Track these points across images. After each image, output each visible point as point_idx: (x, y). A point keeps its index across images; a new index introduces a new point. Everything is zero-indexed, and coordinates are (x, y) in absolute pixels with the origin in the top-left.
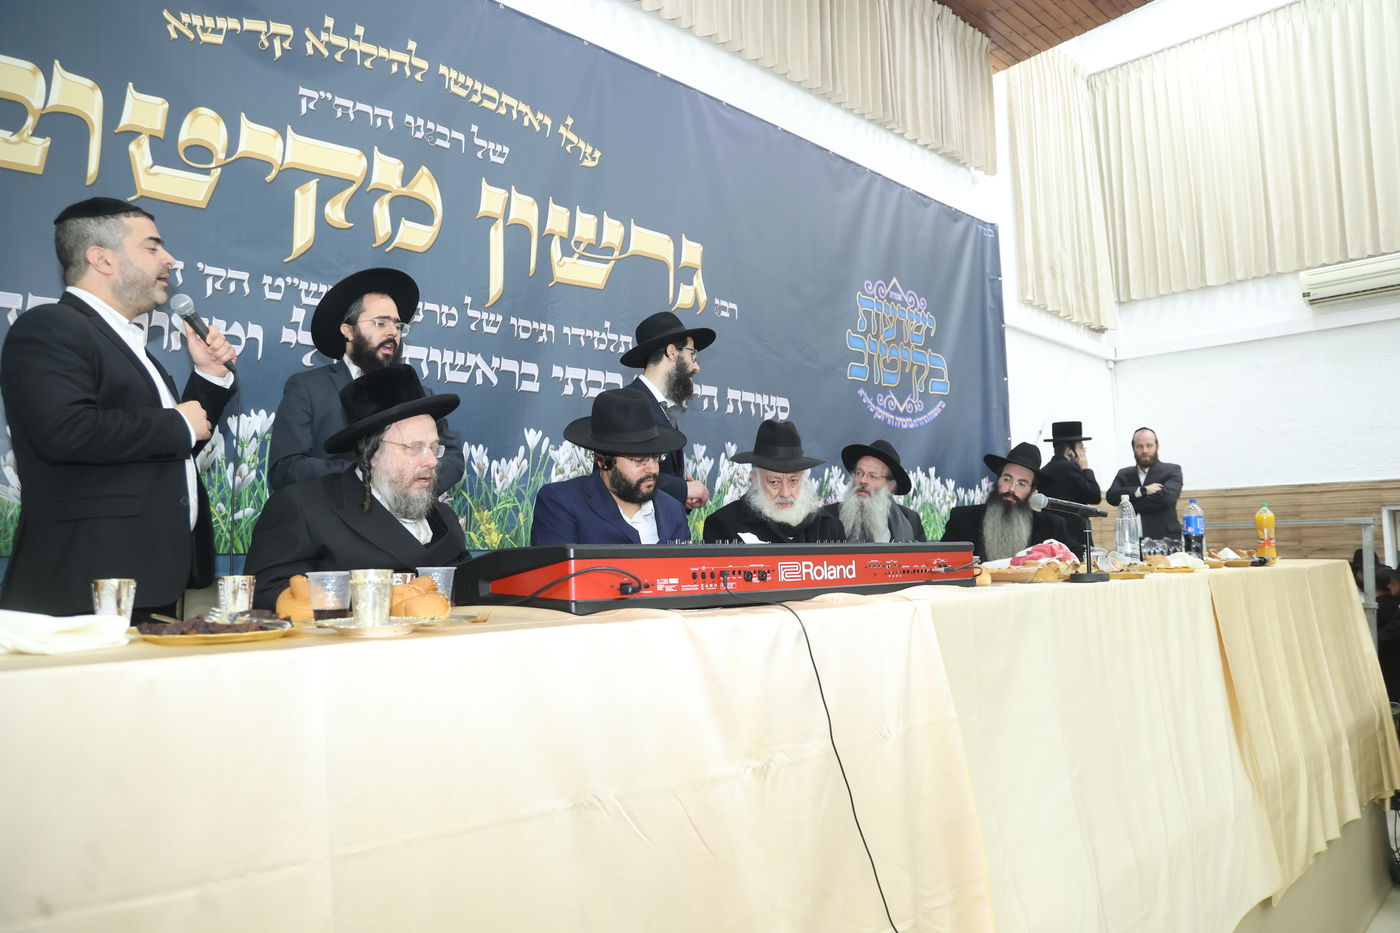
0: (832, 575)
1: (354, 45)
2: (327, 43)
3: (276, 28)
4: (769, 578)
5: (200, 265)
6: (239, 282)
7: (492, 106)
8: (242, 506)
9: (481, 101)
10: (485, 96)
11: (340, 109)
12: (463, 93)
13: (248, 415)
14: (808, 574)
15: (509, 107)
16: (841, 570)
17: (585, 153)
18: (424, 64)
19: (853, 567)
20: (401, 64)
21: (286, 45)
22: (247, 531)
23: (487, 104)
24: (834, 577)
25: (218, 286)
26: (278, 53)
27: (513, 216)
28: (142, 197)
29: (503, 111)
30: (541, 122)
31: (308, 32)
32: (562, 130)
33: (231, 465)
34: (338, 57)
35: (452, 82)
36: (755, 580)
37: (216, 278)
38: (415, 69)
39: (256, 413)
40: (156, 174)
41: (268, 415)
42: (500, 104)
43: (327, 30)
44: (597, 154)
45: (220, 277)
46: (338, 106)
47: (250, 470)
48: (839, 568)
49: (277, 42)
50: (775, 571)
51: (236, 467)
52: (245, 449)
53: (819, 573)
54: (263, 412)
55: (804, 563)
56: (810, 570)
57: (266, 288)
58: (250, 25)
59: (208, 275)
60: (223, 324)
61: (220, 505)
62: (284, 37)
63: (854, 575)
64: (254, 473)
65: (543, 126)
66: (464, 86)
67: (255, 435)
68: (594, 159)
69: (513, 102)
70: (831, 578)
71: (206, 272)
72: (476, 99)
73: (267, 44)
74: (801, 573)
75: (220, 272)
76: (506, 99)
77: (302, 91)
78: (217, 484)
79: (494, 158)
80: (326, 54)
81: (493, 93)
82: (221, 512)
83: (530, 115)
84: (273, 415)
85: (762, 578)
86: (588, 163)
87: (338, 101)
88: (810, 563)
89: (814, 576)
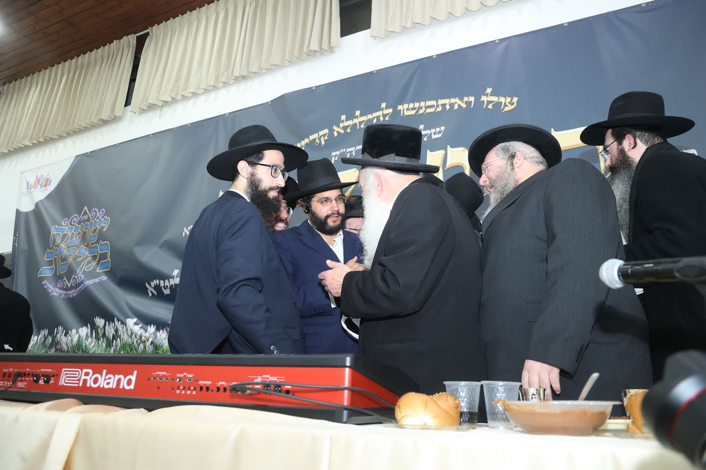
0: (108, 384)
1: (356, 121)
2: (343, 127)
3: (321, 133)
4: (52, 382)
7: (432, 110)
9: (425, 111)
10: (427, 107)
11: (349, 154)
12: (413, 112)
14: (85, 381)
15: (444, 105)
16: (119, 380)
17: (505, 103)
18: (390, 111)
19: (133, 378)
20: (378, 117)
21: (326, 138)
23: (429, 110)
24: (110, 386)
26: (323, 143)
27: (449, 163)
29: (439, 109)
30: (466, 101)
31: (335, 128)
32: (484, 98)
34: (348, 131)
35: (405, 111)
36: (41, 382)
38: (384, 116)
42: (438, 106)
43: (343, 121)
44: (515, 100)
46: (348, 153)
48: (117, 377)
49: (322, 139)
50: (57, 376)
53: (96, 381)
55: (85, 371)
56: (88, 378)
58: (312, 138)
62: (324, 135)
63: (132, 387)
65: (469, 103)
66: (413, 109)
68: (513, 104)
69: (446, 101)
70: (106, 387)
72: (421, 112)
73: (318, 142)
74: (79, 380)
76: (441, 102)
77: (333, 154)
79: (434, 137)
80: (343, 132)
81: (433, 103)
83: (459, 102)
85: (47, 382)
86: (509, 108)
87: (348, 150)
88: (90, 371)
89: (90, 383)
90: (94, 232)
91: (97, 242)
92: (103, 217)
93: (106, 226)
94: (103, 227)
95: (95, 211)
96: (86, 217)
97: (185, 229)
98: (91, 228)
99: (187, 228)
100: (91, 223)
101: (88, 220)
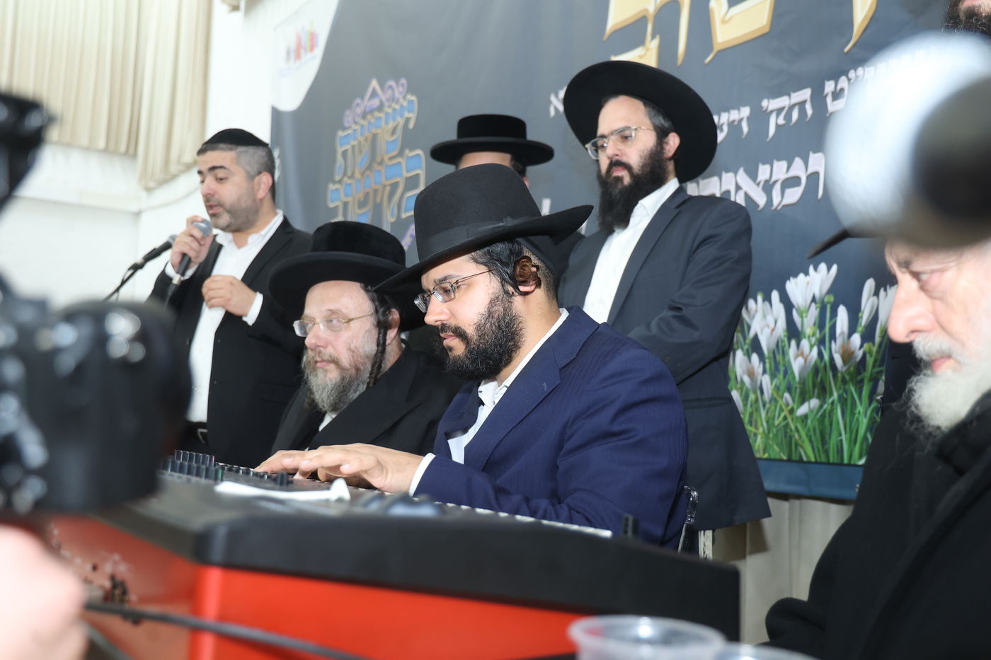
5: (765, 103)
6: (802, 104)
8: (807, 396)
13: (807, 273)
22: (814, 429)
25: (781, 121)
28: (719, 52)
33: (793, 343)
37: (779, 111)
39: (816, 269)
40: (730, 19)
41: (829, 269)
45: (782, 109)
47: (812, 347)
51: (798, 345)
52: (805, 319)
54: (823, 266)
57: (829, 99)
59: (772, 112)
60: (784, 164)
61: (787, 395)
64: (815, 350)
67: (814, 300)
71: (770, 108)
75: (783, 102)
78: (782, 369)
82: (787, 405)
84: (835, 268)
90: (393, 132)
91: (401, 154)
92: (404, 97)
93: (413, 116)
94: (408, 120)
95: (390, 87)
96: (376, 103)
97: (553, 98)
98: (387, 123)
99: (557, 96)
100: (387, 114)
101: (380, 108)
